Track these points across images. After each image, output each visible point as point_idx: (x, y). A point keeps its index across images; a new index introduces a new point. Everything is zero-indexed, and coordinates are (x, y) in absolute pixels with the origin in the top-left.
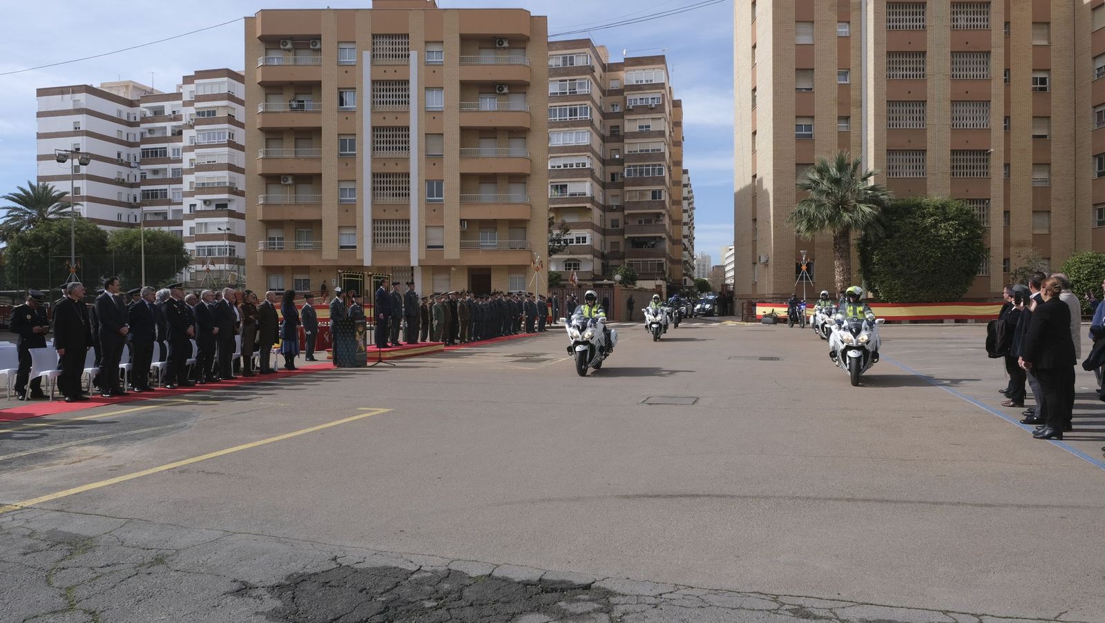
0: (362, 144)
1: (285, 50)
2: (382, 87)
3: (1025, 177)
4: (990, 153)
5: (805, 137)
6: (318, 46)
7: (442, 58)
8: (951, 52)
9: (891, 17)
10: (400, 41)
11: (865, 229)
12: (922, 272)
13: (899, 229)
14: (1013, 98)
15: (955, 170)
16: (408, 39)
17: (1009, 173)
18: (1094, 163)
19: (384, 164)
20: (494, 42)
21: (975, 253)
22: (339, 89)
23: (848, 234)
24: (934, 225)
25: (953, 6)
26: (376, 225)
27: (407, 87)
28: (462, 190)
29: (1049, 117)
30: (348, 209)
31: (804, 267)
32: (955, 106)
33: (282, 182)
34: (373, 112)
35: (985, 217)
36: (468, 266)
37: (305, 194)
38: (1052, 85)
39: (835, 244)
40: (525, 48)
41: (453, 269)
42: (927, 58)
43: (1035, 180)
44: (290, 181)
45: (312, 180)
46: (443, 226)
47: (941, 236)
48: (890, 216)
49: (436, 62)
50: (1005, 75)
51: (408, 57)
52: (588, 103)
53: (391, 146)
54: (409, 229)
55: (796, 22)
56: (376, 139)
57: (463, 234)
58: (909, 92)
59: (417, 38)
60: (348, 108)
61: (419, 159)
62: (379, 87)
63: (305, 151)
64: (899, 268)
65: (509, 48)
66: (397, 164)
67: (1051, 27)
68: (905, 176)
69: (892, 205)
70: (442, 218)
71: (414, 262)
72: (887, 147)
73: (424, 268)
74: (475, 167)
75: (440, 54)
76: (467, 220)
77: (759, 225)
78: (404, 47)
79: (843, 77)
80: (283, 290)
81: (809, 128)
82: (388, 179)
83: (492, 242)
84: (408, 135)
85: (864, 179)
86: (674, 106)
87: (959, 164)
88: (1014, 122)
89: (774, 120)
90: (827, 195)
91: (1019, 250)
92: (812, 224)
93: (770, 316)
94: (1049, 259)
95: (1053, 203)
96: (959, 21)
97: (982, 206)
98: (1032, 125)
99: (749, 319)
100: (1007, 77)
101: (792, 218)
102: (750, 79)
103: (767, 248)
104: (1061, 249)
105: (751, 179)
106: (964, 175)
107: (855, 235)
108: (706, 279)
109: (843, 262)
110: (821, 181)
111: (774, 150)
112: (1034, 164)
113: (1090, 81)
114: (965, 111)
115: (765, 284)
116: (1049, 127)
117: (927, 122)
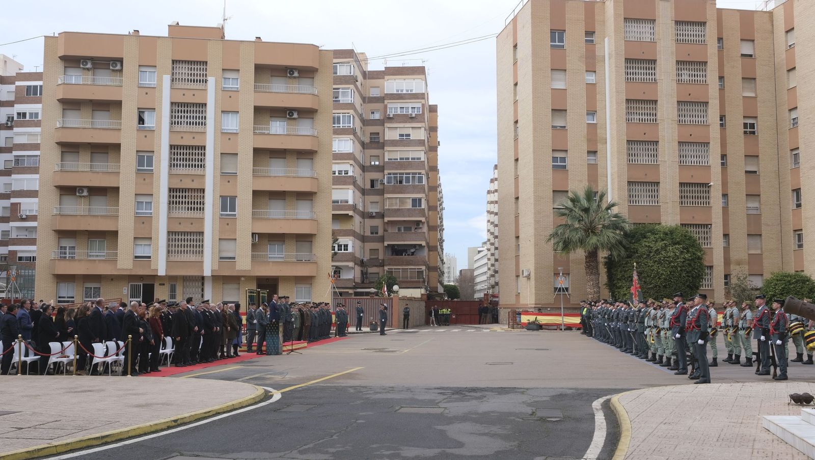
0: (160, 161)
1: (84, 69)
2: (180, 109)
3: (740, 205)
4: (711, 185)
5: (560, 167)
6: (118, 67)
7: (237, 85)
8: (677, 101)
9: (629, 71)
10: (199, 67)
12: (656, 286)
13: (637, 251)
14: (729, 140)
15: (683, 200)
16: (206, 65)
17: (728, 203)
18: (793, 196)
19: (181, 180)
20: (286, 72)
22: (138, 108)
23: (597, 254)
25: (678, 63)
26: (171, 237)
27: (204, 109)
28: (254, 206)
29: (758, 156)
30: (144, 221)
32: (681, 145)
33: (77, 194)
34: (171, 132)
35: (709, 240)
36: (257, 276)
37: (100, 206)
38: (759, 130)
39: (586, 262)
40: (313, 78)
41: (243, 279)
42: (658, 106)
43: (748, 208)
44: (85, 193)
45: (110, 192)
46: (236, 239)
48: (629, 238)
49: (232, 88)
50: (721, 120)
51: (206, 82)
52: (352, 112)
53: (188, 163)
54: (202, 242)
55: (551, 69)
56: (173, 157)
57: (254, 245)
58: (645, 134)
59: (215, 66)
60: (145, 127)
61: (214, 177)
62: (177, 109)
63: (101, 165)
65: (298, 77)
66: (193, 181)
67: (757, 82)
68: (640, 204)
70: (235, 232)
71: (207, 272)
72: (628, 179)
73: (216, 278)
74: (266, 185)
75: (235, 81)
76: (258, 234)
77: (522, 242)
78: (202, 73)
79: (591, 117)
80: (73, 297)
81: (563, 160)
82: (184, 194)
83: (280, 255)
84: (204, 153)
85: (608, 208)
86: (430, 111)
87: (686, 194)
88: (730, 159)
89: (534, 152)
90: (579, 221)
91: (738, 267)
92: (567, 245)
93: (533, 323)
94: (762, 275)
95: (763, 227)
96: (683, 75)
97: (706, 230)
98: (744, 162)
99: (515, 326)
100: (723, 122)
101: (550, 239)
102: (513, 112)
103: (528, 264)
104: (771, 267)
105: (514, 200)
106: (690, 204)
107: (603, 254)
108: (453, 284)
109: (593, 277)
110: (574, 209)
111: (534, 179)
112: (746, 195)
113: (787, 128)
114: (689, 150)
115: (528, 295)
116: (758, 165)
117: (660, 158)
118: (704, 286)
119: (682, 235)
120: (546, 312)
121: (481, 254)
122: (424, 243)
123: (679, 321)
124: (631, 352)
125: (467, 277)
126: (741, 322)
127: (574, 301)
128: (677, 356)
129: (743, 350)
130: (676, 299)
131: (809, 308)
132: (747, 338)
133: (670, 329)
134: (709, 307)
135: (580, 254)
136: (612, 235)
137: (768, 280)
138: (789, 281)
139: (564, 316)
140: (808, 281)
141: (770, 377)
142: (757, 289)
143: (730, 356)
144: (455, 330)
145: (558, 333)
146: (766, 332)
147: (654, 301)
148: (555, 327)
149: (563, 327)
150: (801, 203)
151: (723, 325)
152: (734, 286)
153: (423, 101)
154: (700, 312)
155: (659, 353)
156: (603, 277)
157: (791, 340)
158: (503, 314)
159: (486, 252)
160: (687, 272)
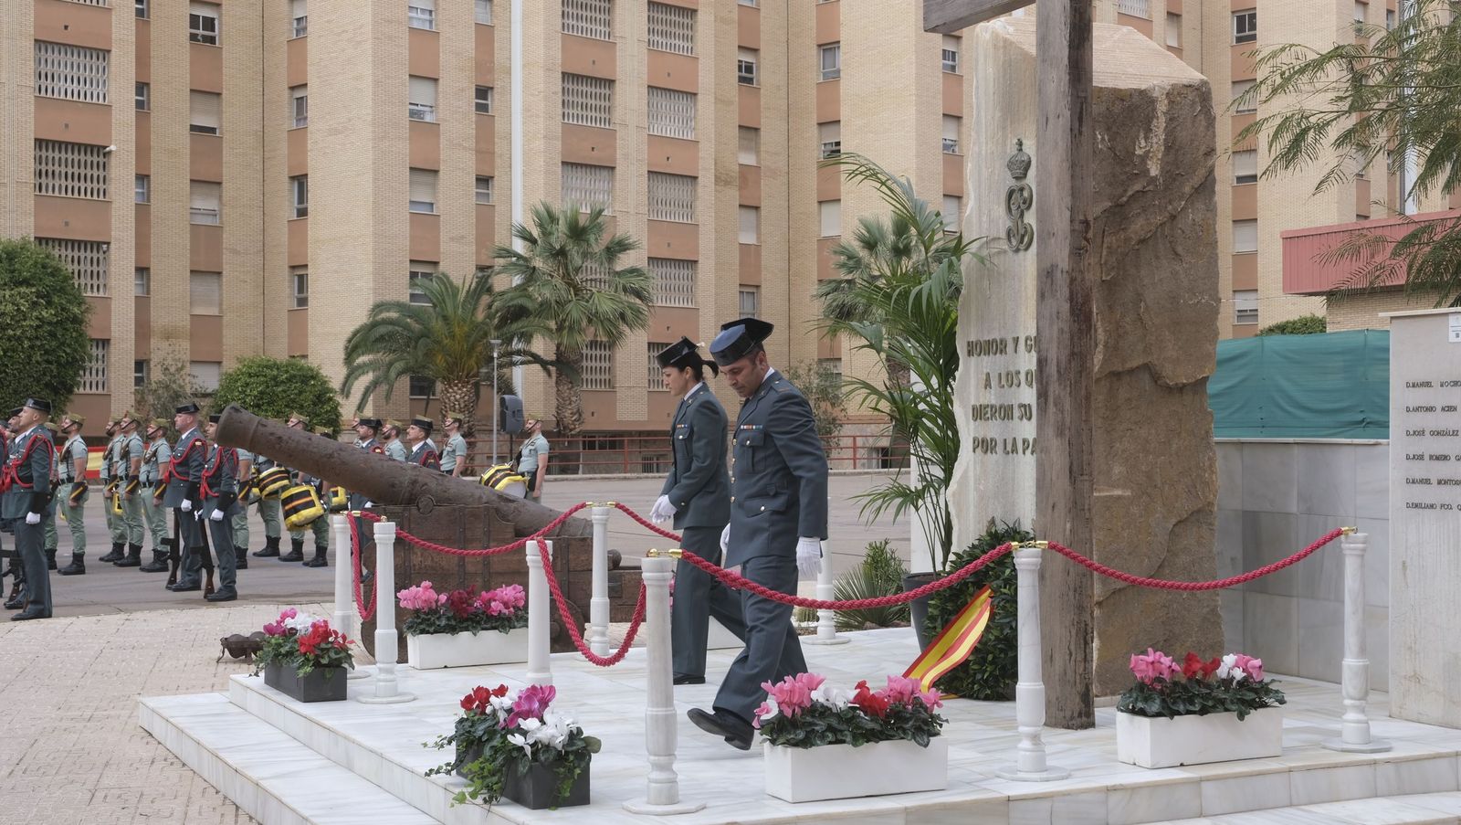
3: (175, 204)
4: (110, 152)
14: (155, 52)
15: (43, 180)
17: (148, 195)
18: (291, 191)
21: (68, 350)
29: (219, 94)
32: (43, 49)
35: (102, 281)
38: (224, 36)
43: (194, 212)
87: (50, 168)
88: (156, 95)
91: (165, 344)
94: (219, 363)
95: (226, 257)
97: (95, 255)
98: (188, 105)
100: (145, 6)
104: (239, 346)
106: (60, 193)
112: (191, 180)
113: (284, 39)
114: (62, 64)
116: (219, 113)
118: (88, 385)
119: (36, 262)
126: (144, 468)
129: (148, 536)
131: (272, 434)
132: (156, 506)
134: (69, 433)
137: (231, 375)
138: (275, 378)
140: (313, 378)
142: (205, 395)
143: (118, 547)
146: (192, 493)
150: (307, 208)
151: (104, 475)
152: (154, 386)
154: (33, 444)
157: (252, 510)
160: (47, 352)
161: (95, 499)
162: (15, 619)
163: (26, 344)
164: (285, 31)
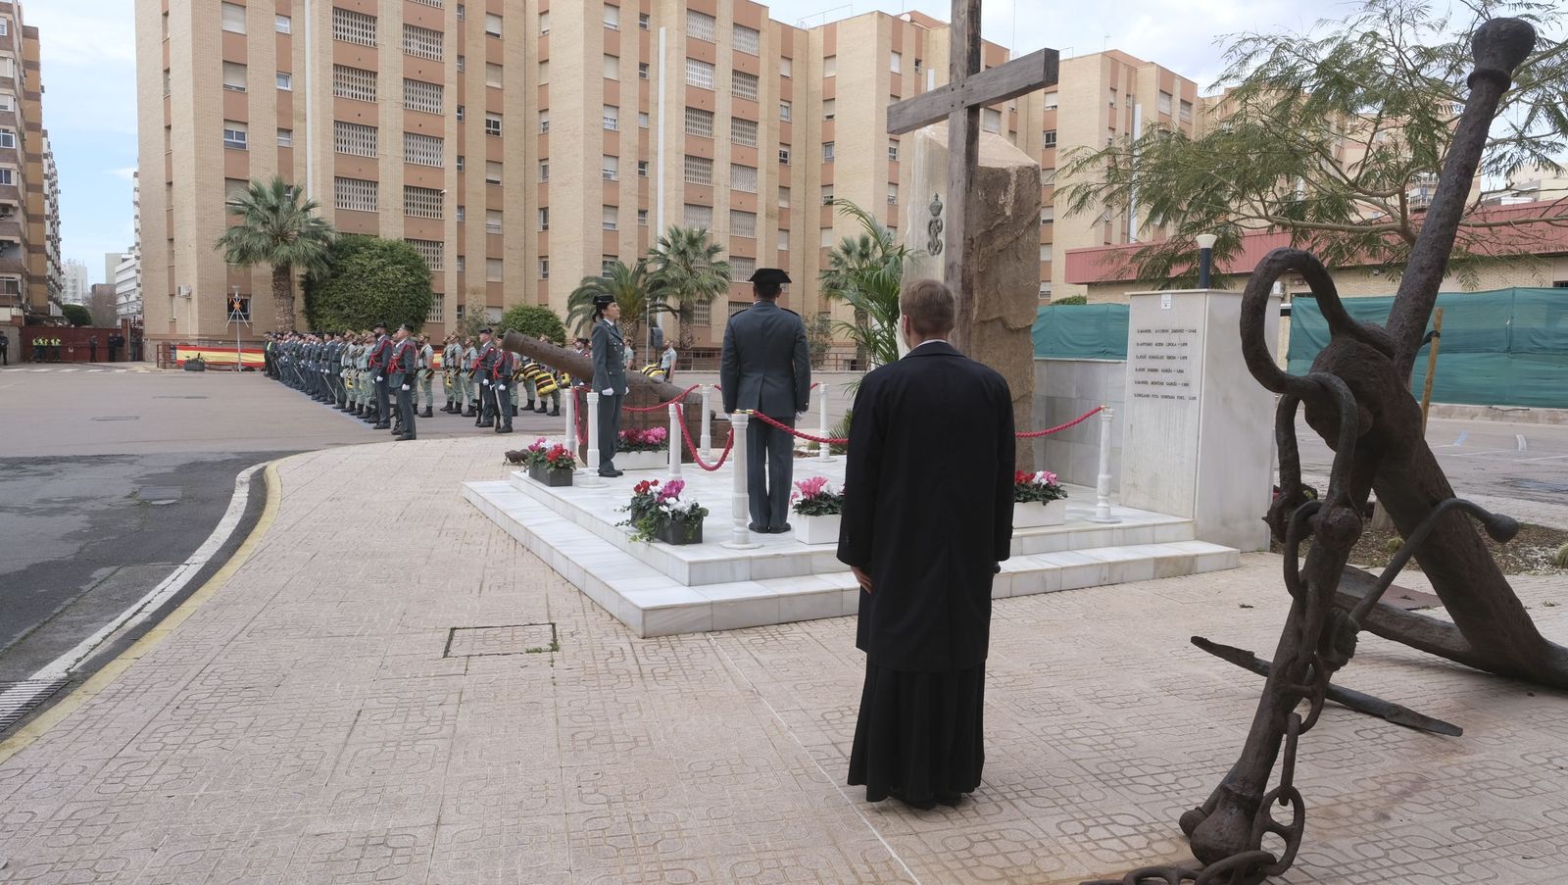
3: (478, 222)
4: (444, 193)
5: (236, 145)
8: (404, 78)
9: (338, 25)
11: (308, 265)
13: (345, 269)
14: (468, 139)
15: (408, 208)
17: (464, 217)
18: (540, 216)
21: (422, 299)
23: (289, 270)
24: (382, 267)
25: (407, 28)
29: (501, 163)
31: (237, 306)
32: (408, 137)
35: (439, 263)
38: (504, 131)
39: (274, 281)
42: (379, 80)
43: (488, 226)
47: (388, 279)
48: (336, 253)
50: (459, 112)
55: (223, 2)
58: (359, 115)
64: (345, 312)
67: (504, 69)
68: (351, 208)
69: (337, 243)
72: (335, 173)
77: (178, 247)
79: (283, 82)
81: (241, 136)
85: (306, 209)
86: (24, 36)
87: (412, 202)
88: (468, 163)
89: (195, 119)
90: (264, 223)
91: (473, 297)
92: (245, 255)
93: (195, 361)
94: (502, 307)
95: (505, 250)
96: (412, 46)
97: (436, 249)
98: (485, 168)
99: (168, 365)
100: (462, 113)
101: (221, 245)
102: (161, 56)
103: (189, 279)
104: (514, 297)
105: (164, 186)
106: (417, 215)
107: (298, 271)
108: (81, 305)
109: (284, 301)
110: (256, 206)
111: (196, 158)
112: (487, 210)
113: (537, 133)
114: (418, 145)
115: (190, 325)
116: (502, 173)
117: (380, 151)
118: (432, 318)
119: (405, 252)
120: (216, 346)
121: (127, 264)
122: (17, 240)
123: (381, 361)
124: (325, 400)
125: (104, 296)
126: (463, 362)
127: (258, 331)
128: (377, 406)
129: (465, 397)
130: (377, 331)
131: (530, 345)
132: (470, 382)
133: (369, 369)
135: (264, 269)
136: (309, 246)
137: (508, 314)
138: (531, 316)
139: (242, 351)
141: (493, 429)
142: (495, 325)
143: (450, 404)
144: (67, 370)
145: (233, 375)
146: (489, 376)
147: (353, 333)
148: (230, 367)
149: (240, 367)
150: (548, 226)
151: (442, 365)
152: (467, 319)
153: (9, 17)
154: (405, 348)
155: (358, 401)
156: (300, 303)
157: (520, 386)
158: (150, 348)
159: (133, 261)
160: (411, 300)
161: (438, 378)
162: (397, 440)
163: (400, 295)
164: (537, 129)
